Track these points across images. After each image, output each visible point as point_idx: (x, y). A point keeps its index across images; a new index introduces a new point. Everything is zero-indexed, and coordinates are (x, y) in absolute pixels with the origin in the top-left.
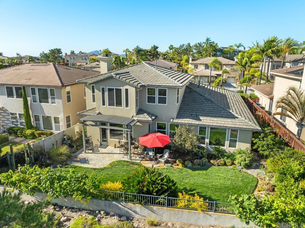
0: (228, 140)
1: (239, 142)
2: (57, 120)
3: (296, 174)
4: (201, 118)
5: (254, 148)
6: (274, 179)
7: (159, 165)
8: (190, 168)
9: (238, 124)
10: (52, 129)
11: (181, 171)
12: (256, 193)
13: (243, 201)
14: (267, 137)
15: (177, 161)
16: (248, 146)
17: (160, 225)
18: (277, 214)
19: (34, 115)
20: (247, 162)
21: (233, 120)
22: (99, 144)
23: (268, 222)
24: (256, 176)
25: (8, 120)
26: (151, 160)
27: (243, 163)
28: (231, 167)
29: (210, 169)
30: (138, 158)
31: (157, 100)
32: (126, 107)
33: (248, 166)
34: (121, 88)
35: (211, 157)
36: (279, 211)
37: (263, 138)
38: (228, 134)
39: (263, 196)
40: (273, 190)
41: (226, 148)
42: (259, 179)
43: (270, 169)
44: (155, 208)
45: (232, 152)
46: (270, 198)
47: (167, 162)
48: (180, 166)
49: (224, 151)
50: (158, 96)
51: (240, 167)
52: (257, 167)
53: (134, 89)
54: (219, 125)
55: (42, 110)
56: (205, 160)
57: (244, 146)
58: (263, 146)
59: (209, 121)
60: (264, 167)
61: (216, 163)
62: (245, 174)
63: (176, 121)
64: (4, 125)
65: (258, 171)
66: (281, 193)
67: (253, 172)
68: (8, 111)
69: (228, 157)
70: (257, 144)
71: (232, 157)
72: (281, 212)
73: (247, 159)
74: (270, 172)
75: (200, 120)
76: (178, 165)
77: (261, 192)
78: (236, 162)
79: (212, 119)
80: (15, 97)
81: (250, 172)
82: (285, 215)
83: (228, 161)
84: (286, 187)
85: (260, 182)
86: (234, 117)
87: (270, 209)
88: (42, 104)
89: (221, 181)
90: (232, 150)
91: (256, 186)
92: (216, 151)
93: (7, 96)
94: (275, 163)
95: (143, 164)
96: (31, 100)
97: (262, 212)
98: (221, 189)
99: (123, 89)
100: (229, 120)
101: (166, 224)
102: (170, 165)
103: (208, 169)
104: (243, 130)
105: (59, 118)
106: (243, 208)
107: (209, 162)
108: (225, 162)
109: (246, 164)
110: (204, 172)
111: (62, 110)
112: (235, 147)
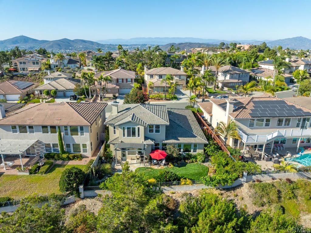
0: (192, 149)
1: (198, 149)
2: (84, 146)
3: (224, 164)
4: (179, 138)
5: (205, 152)
6: (215, 167)
7: (161, 167)
8: (177, 166)
9: (197, 140)
10: (80, 152)
11: (173, 169)
12: (209, 174)
13: (206, 178)
14: (211, 146)
15: (170, 163)
16: (203, 151)
17: (175, 193)
18: (217, 181)
19: (66, 144)
20: (203, 160)
21: (195, 138)
22: (121, 159)
23: (215, 184)
24: (207, 166)
25: (42, 148)
26: (155, 165)
27: (201, 160)
28: (196, 163)
29: (187, 166)
30: (148, 165)
31: (154, 131)
32: (138, 137)
33: (203, 162)
34: (136, 127)
35: (185, 158)
36: (218, 180)
37: (209, 147)
38: (192, 146)
39: (212, 175)
40: (215, 172)
41: (192, 153)
42: (209, 168)
43: (213, 162)
44: (173, 187)
45: (195, 154)
46: (215, 175)
47: (165, 165)
48: (172, 166)
49: (191, 155)
50: (155, 129)
51: (200, 162)
52: (207, 161)
53: (143, 127)
54: (188, 142)
55: (73, 140)
56: (183, 161)
57: (200, 151)
58: (210, 151)
59: (183, 140)
60: (211, 161)
61: (188, 162)
62: (203, 166)
63: (166, 142)
64: (39, 153)
65: (208, 163)
66: (218, 173)
67: (206, 164)
68: (43, 142)
69: (194, 158)
70: (207, 150)
71: (195, 157)
72: (219, 180)
73: (203, 158)
74: (213, 163)
75: (179, 140)
76: (170, 166)
77: (211, 173)
78: (198, 160)
79: (184, 138)
80: (50, 133)
81: (204, 164)
82: (220, 180)
83: (194, 160)
84: (220, 170)
85: (210, 169)
86: (196, 137)
87: (215, 180)
88: (73, 136)
89: (193, 171)
90: (195, 153)
91: (208, 171)
92: (188, 155)
93: (42, 133)
94: (215, 159)
95: (153, 168)
96: (64, 134)
97: (212, 181)
98: (194, 175)
99: (137, 128)
100: (193, 138)
101: (178, 192)
102: (166, 166)
103: (186, 165)
104: (200, 144)
105: (86, 144)
106: (206, 181)
107: (185, 161)
108: (193, 161)
109: (203, 161)
110: (184, 167)
111: (89, 139)
112: (196, 152)
